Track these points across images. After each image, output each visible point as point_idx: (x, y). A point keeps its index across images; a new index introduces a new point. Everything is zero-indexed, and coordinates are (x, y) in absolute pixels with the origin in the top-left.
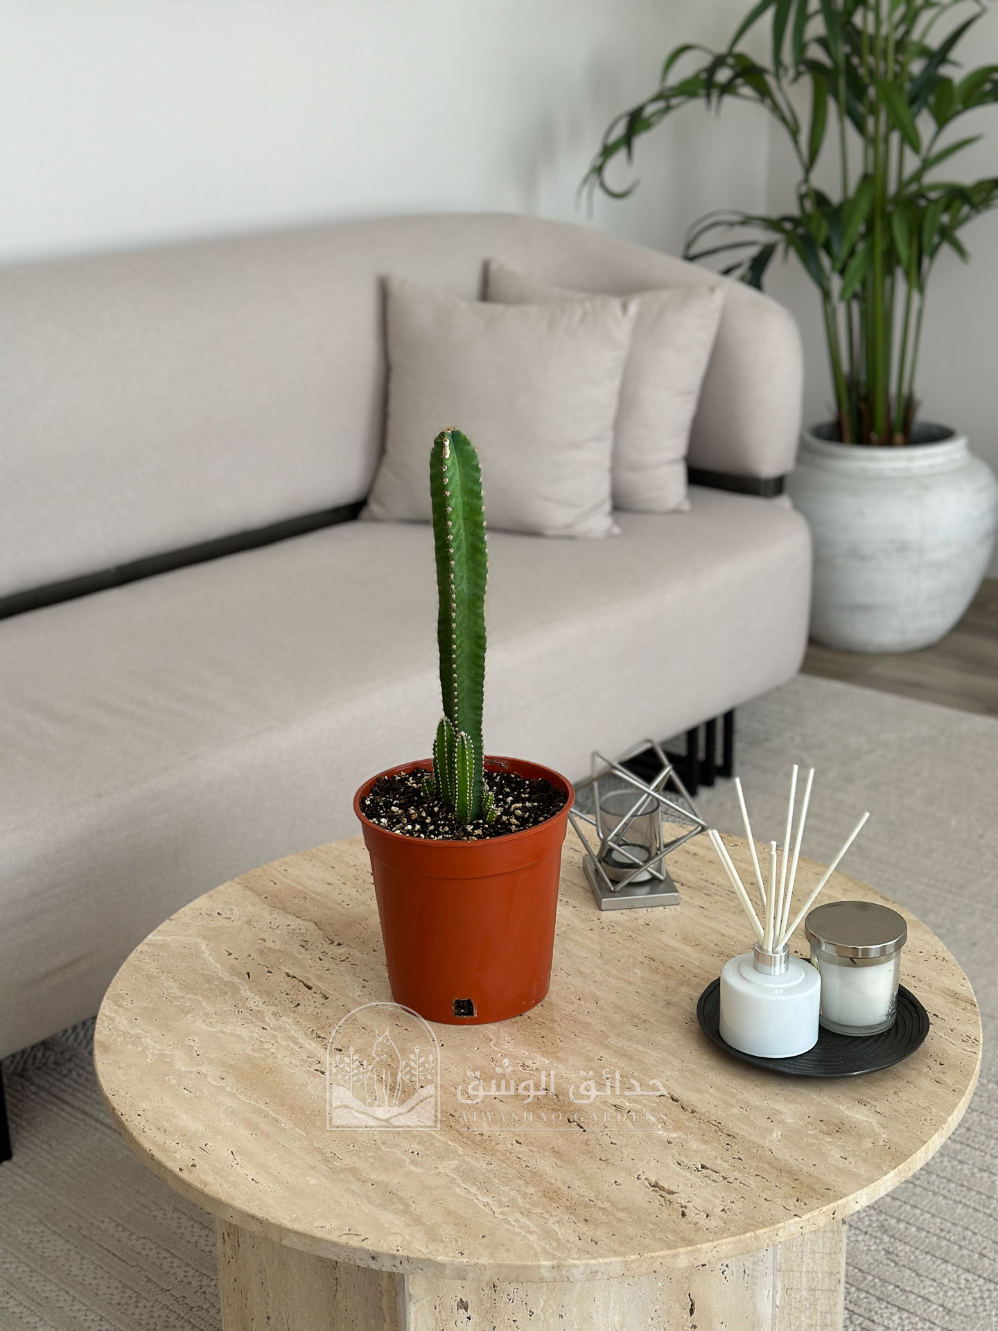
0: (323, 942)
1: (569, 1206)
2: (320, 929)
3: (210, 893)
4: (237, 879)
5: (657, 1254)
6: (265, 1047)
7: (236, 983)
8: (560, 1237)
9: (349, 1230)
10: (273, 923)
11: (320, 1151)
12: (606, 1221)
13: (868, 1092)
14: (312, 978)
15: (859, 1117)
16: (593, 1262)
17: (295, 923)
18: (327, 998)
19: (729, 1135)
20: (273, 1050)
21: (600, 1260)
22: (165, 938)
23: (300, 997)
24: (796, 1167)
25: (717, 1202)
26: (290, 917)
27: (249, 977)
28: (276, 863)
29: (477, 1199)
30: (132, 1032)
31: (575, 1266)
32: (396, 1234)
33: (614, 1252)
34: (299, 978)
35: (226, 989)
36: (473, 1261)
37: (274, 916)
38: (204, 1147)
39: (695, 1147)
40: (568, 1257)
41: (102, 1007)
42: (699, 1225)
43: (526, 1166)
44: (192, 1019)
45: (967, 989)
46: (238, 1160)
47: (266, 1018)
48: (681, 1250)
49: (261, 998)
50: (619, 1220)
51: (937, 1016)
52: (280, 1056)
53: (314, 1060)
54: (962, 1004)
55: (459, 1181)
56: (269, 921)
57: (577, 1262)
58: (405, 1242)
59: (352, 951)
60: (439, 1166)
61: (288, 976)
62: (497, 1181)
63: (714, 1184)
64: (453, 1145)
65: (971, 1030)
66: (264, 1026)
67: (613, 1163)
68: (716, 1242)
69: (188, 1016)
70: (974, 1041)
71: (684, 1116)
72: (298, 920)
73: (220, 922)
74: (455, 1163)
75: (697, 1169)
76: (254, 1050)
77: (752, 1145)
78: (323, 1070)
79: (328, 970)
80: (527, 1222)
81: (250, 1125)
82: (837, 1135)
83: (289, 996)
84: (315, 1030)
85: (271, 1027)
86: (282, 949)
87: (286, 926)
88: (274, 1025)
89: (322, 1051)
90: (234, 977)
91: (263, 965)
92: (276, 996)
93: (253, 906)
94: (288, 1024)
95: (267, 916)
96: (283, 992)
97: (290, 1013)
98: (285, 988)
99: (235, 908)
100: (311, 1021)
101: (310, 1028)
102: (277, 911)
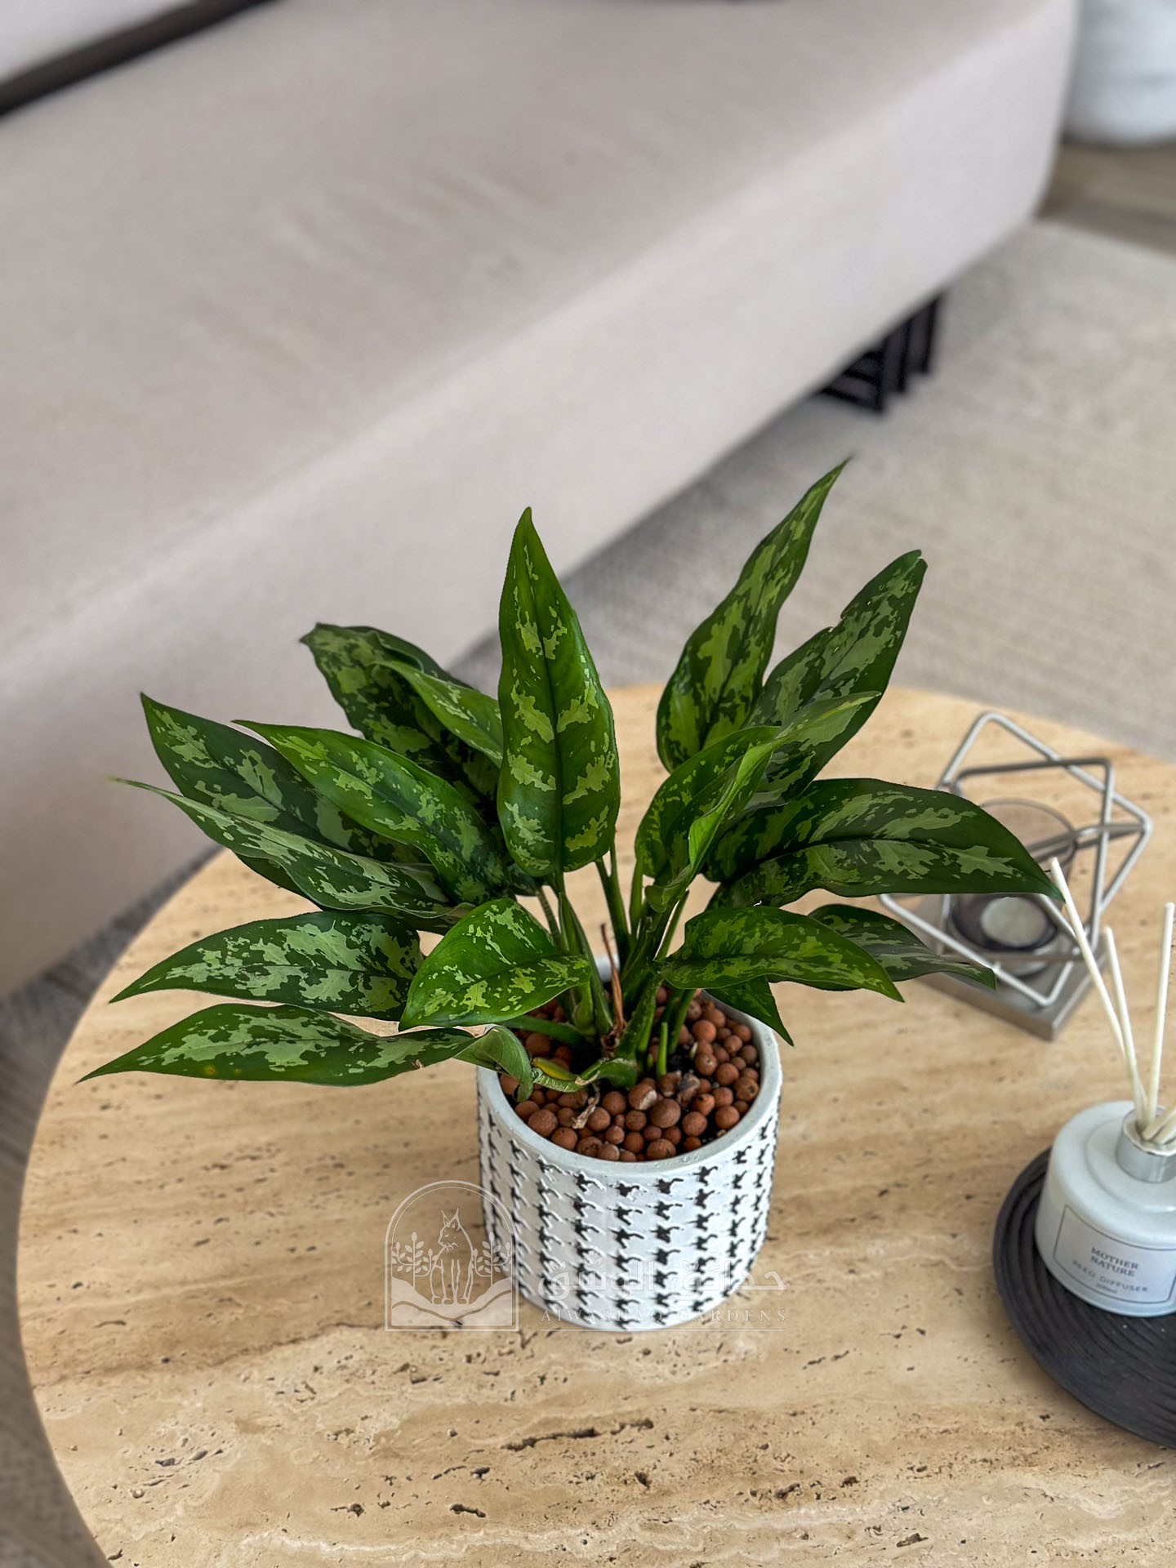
0: (429, 1342)
14: (554, 1415)
18: (649, 1424)
26: (288, 1350)
27: (475, 1512)
34: (542, 1433)
37: (256, 1375)
47: (661, 1547)
49: (573, 1526)
56: (270, 1394)
61: (517, 1448)
72: (305, 1345)
78: (910, 1534)
79: (543, 1379)
83: (598, 1477)
84: (754, 1489)
85: (699, 1553)
86: (405, 1417)
87: (317, 1375)
88: (697, 1545)
89: (837, 1508)
90: (460, 1537)
91: (446, 1473)
92: (584, 1499)
93: (185, 1394)
94: (704, 1521)
95: (246, 1387)
96: (575, 1480)
97: (665, 1503)
98: (562, 1471)
99: (166, 1427)
100: (716, 1480)
101: (741, 1494)
102: (240, 1365)
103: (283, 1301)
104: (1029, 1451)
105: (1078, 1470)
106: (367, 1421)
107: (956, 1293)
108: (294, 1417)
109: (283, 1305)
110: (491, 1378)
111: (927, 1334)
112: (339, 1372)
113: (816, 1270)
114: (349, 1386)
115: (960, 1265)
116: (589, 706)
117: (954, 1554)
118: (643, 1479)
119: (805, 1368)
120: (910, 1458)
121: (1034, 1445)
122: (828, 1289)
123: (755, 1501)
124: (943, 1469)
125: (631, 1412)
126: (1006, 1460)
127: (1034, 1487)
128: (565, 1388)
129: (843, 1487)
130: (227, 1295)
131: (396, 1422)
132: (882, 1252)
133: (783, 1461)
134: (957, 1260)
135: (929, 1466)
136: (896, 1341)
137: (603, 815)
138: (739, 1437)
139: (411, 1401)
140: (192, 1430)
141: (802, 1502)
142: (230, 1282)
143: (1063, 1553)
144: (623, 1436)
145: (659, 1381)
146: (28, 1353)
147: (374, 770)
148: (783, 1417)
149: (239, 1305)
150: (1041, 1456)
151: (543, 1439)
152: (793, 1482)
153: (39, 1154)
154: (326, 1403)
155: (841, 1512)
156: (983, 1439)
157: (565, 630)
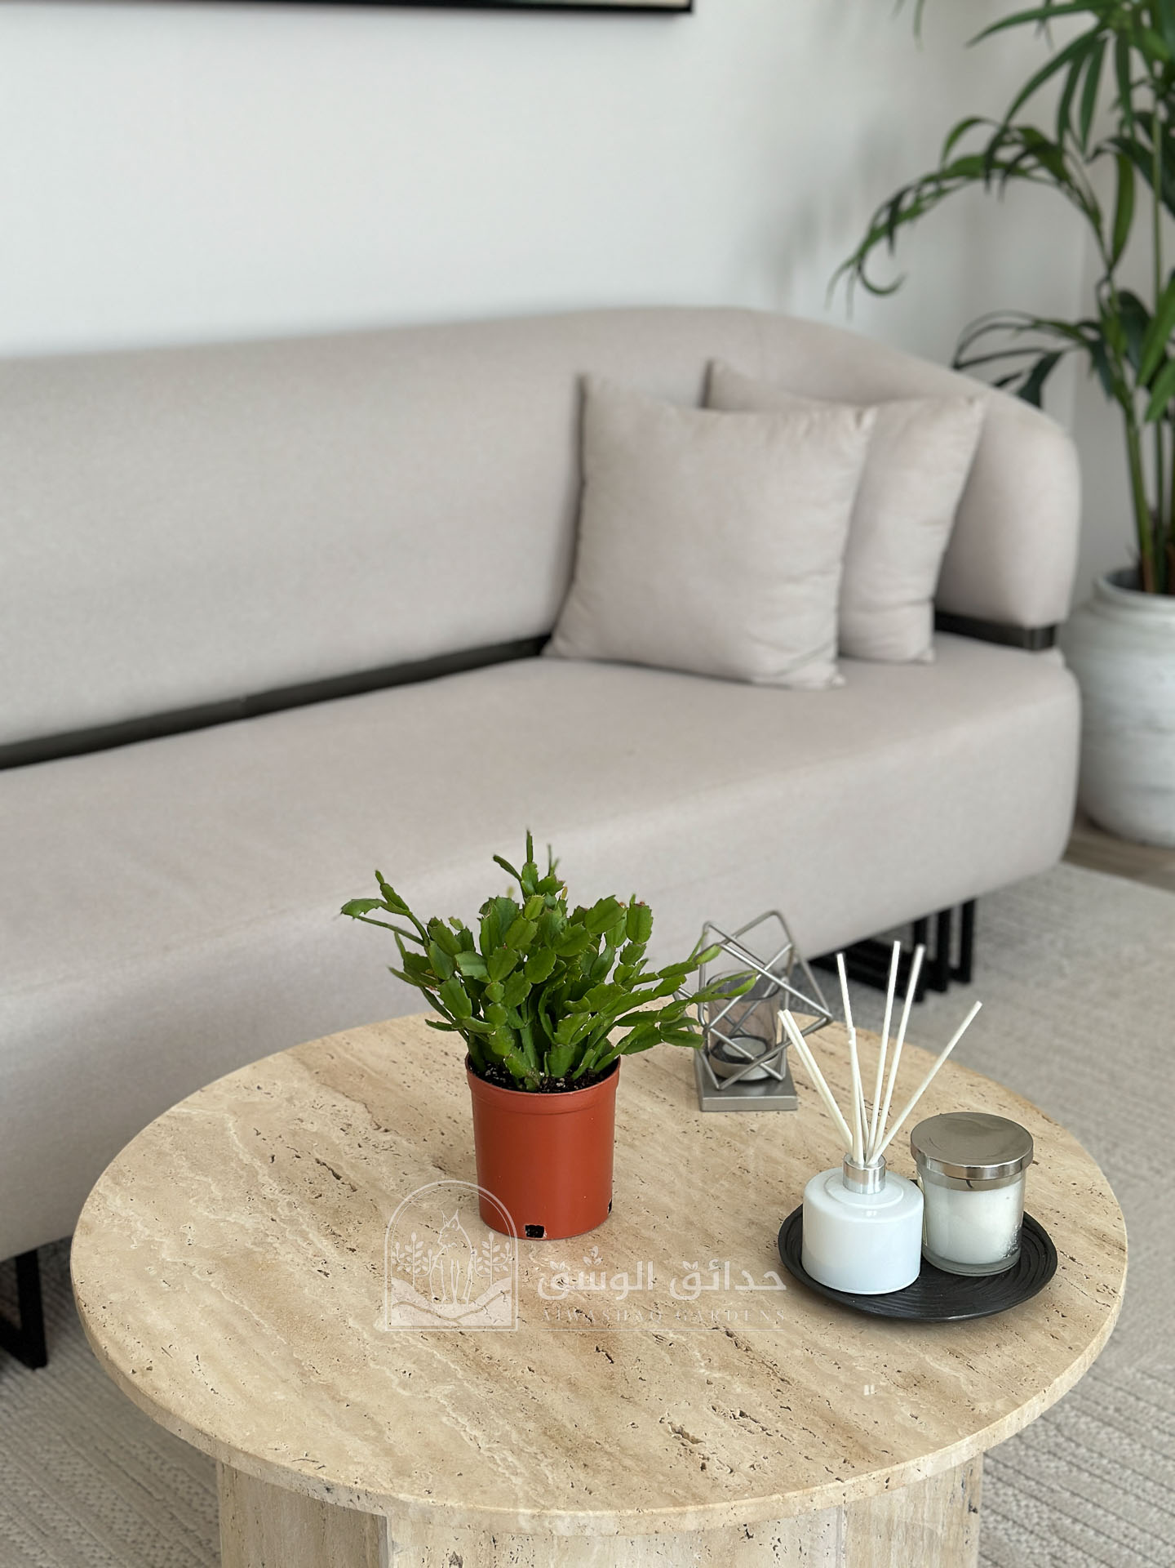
1: (570, 1447)
2: (369, 1112)
3: (255, 1064)
4: (290, 1051)
5: (659, 1510)
6: (269, 1240)
7: (256, 1167)
8: (550, 1481)
9: (306, 1455)
10: (317, 1102)
11: (298, 1363)
12: (610, 1468)
13: (963, 1340)
14: (345, 1168)
15: (946, 1370)
16: (581, 1514)
17: (342, 1103)
18: (354, 1191)
19: (782, 1380)
20: (277, 1245)
21: (591, 1513)
22: (190, 1111)
23: (323, 1187)
24: (854, 1424)
25: (747, 1456)
26: (340, 1096)
27: (273, 1160)
28: (339, 1036)
29: (465, 1431)
30: (124, 1214)
31: (559, 1517)
32: (359, 1463)
33: (609, 1505)
34: (330, 1166)
35: (241, 1172)
36: (440, 1503)
37: (320, 1094)
38: (166, 1347)
39: (739, 1390)
40: (552, 1506)
41: (97, 1184)
42: (718, 1482)
43: (533, 1398)
44: (194, 1204)
45: (1120, 1230)
46: (202, 1367)
47: (279, 1209)
48: (691, 1508)
49: (279, 1185)
50: (625, 1468)
51: (1073, 1260)
52: (282, 1253)
53: (319, 1259)
54: (1108, 1248)
55: (448, 1409)
56: (312, 1099)
57: (562, 1512)
58: (367, 1474)
59: (398, 1139)
60: (431, 1390)
61: (318, 1163)
62: (493, 1412)
63: (751, 1435)
64: (453, 1367)
65: (1111, 1279)
66: (274, 1218)
67: (636, 1403)
68: (734, 1503)
69: (191, 1201)
70: (1112, 1292)
71: (734, 1355)
72: (348, 1101)
73: (257, 1097)
74: (450, 1388)
75: (734, 1416)
76: (254, 1244)
77: (807, 1393)
78: (327, 1272)
79: (365, 1159)
80: (517, 1463)
81: (227, 1326)
82: (914, 1389)
83: (312, 1185)
85: (281, 1219)
87: (330, 1107)
88: (286, 1217)
89: (333, 1249)
90: (256, 1160)
91: (292, 1149)
93: (299, 1082)
94: (302, 1216)
95: (312, 1093)
96: (307, 1180)
97: (307, 1205)
98: (311, 1175)
99: (279, 1082)
100: (329, 1215)
102: (325, 1089)
103: (371, 1088)
106: (310, 1124)
108: (302, 1108)
109: (368, 1089)
110: (357, 1146)
112: (335, 1111)
114: (329, 1115)
123: (323, 1227)
125: (358, 1185)
129: (347, 1249)
131: (314, 1130)
139: (329, 1131)
140: (281, 1088)
141: (331, 1239)
144: (341, 1185)
149: (361, 1080)
151: (327, 1166)
154: (315, 1112)
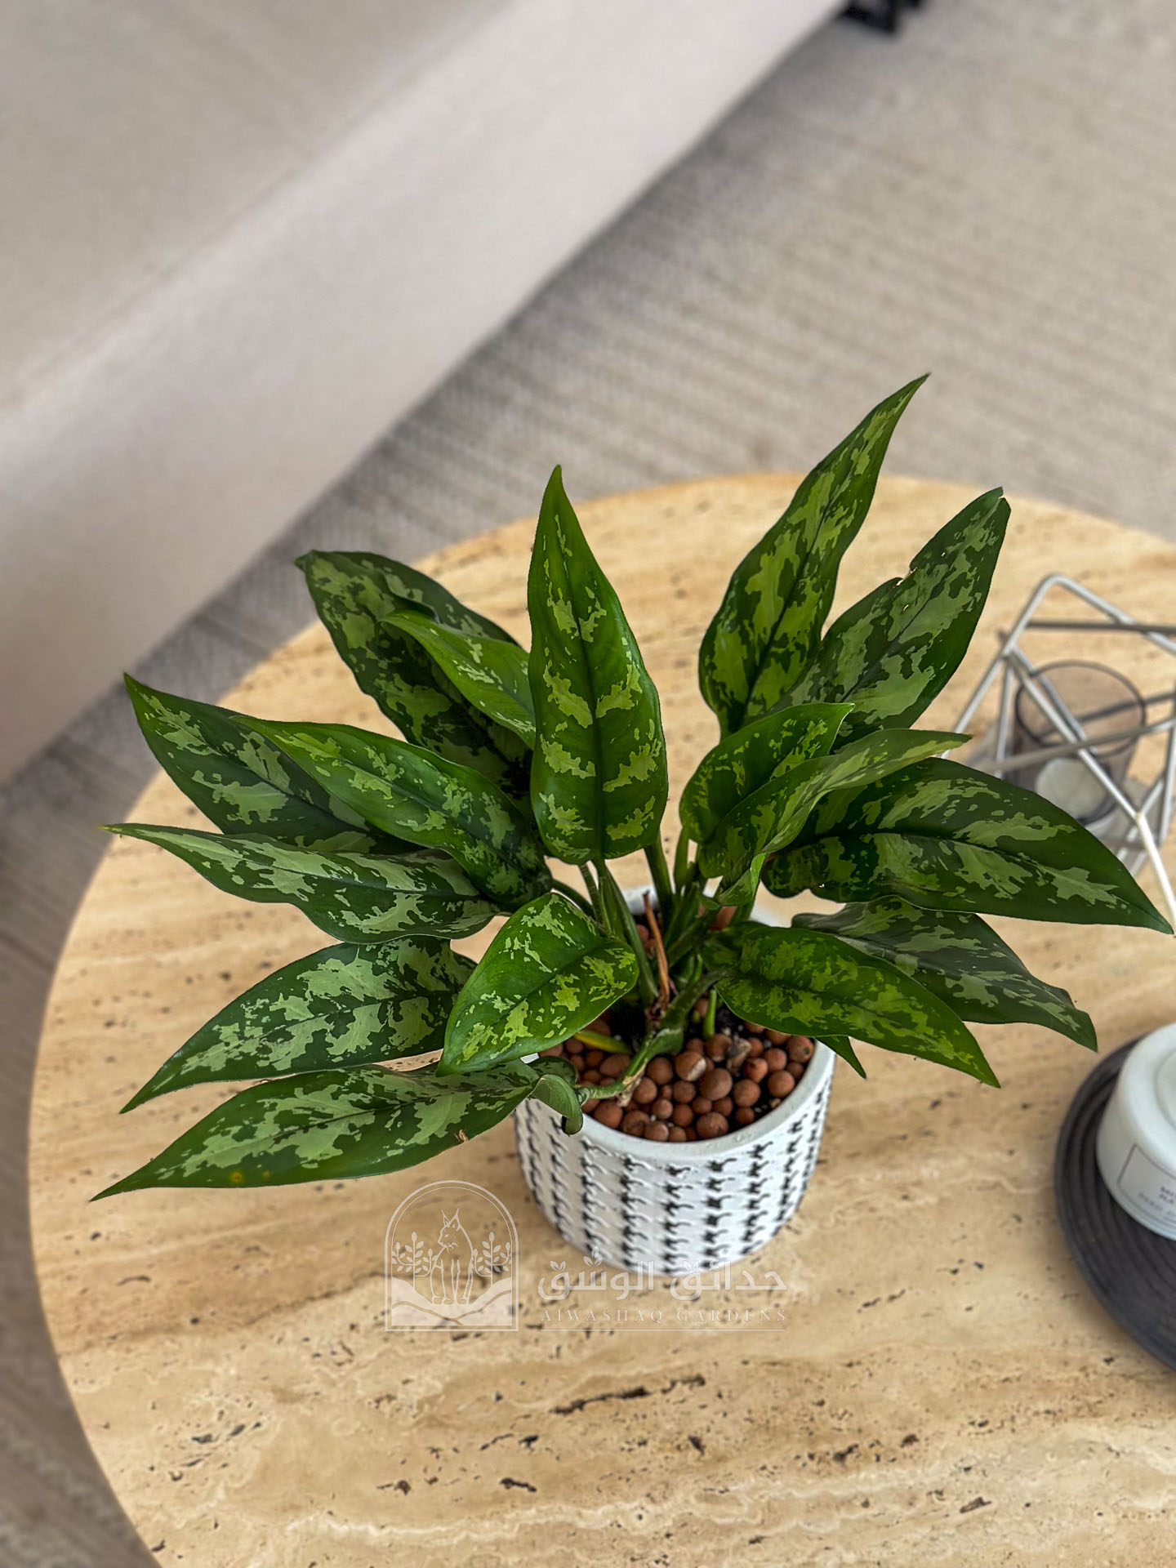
7: (542, 1521)
10: (323, 1352)
17: (351, 1311)
18: (701, 1381)
23: (667, 1426)
26: (322, 1307)
27: (525, 1486)
34: (591, 1393)
37: (289, 1335)
47: (718, 1521)
49: (626, 1499)
56: (306, 1357)
61: (567, 1411)
72: (339, 1299)
78: (973, 1498)
79: (588, 1333)
83: (651, 1443)
84: (812, 1451)
85: (758, 1526)
86: (448, 1379)
87: (354, 1334)
88: (754, 1517)
89: (898, 1470)
90: (510, 1516)
91: (494, 1441)
92: (638, 1468)
93: (217, 1361)
94: (761, 1489)
95: (280, 1351)
96: (627, 1447)
97: (721, 1470)
98: (613, 1437)
99: (201, 1398)
100: (773, 1443)
101: (798, 1457)
102: (273, 1324)
103: (312, 1248)
104: (1093, 1399)
105: (1145, 1421)
106: (409, 1386)
107: (1014, 1220)
108: (333, 1384)
109: (313, 1253)
110: (534, 1332)
111: (986, 1267)
112: (376, 1331)
113: (867, 1197)
114: (388, 1345)
115: (1018, 1187)
116: (633, 692)
117: (1019, 1519)
118: (697, 1443)
119: (859, 1311)
120: (971, 1412)
121: (1099, 1393)
122: (881, 1219)
123: (812, 1465)
124: (1006, 1424)
125: (680, 1368)
126: (1071, 1412)
127: (1099, 1440)
128: (612, 1342)
129: (902, 1446)
130: (253, 1243)
131: (439, 1386)
132: (936, 1174)
133: (840, 1419)
134: (1014, 1180)
135: (991, 1420)
136: (953, 1278)
137: (649, 805)
138: (795, 1393)
139: (453, 1362)
140: (228, 1401)
141: (861, 1464)
142: (258, 1229)
143: (1130, 1514)
144: (673, 1396)
145: (709, 1331)
146: (50, 1317)
147: (393, 767)
148: (839, 1368)
149: (267, 1255)
150: (1105, 1405)
151: (591, 1400)
152: (850, 1443)
153: (43, 1082)
154: (365, 1366)
155: (901, 1475)
156: (1046, 1388)
157: (604, 612)
